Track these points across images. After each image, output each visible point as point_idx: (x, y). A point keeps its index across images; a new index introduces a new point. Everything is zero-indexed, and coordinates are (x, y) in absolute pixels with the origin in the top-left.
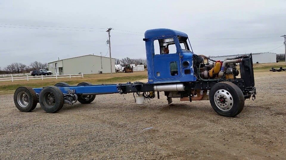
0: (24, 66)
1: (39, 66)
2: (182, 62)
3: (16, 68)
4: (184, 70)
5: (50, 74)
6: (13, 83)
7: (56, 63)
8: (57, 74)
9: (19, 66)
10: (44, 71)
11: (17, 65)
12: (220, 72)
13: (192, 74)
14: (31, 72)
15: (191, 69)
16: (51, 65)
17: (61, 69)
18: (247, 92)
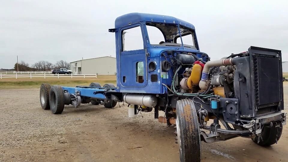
0: (50, 64)
1: (64, 65)
2: (149, 63)
3: (43, 66)
4: (150, 75)
5: (70, 73)
6: (31, 79)
7: (76, 63)
8: (76, 73)
9: (46, 64)
10: (65, 70)
11: (44, 63)
12: (201, 82)
13: (159, 82)
14: (52, 70)
15: (158, 74)
16: (73, 64)
17: (80, 69)
18: (239, 124)
